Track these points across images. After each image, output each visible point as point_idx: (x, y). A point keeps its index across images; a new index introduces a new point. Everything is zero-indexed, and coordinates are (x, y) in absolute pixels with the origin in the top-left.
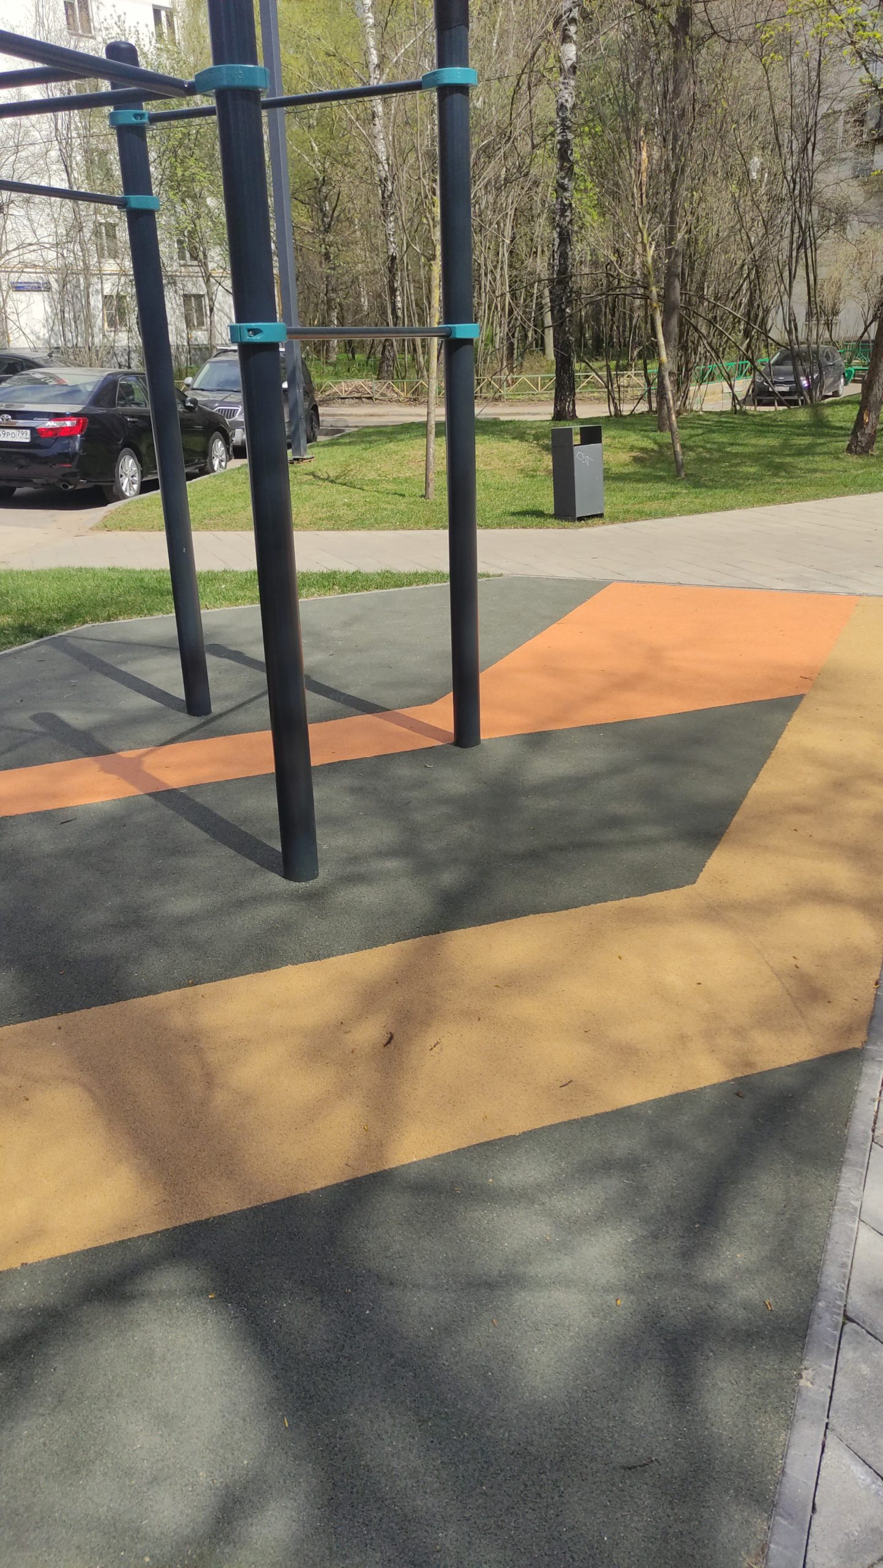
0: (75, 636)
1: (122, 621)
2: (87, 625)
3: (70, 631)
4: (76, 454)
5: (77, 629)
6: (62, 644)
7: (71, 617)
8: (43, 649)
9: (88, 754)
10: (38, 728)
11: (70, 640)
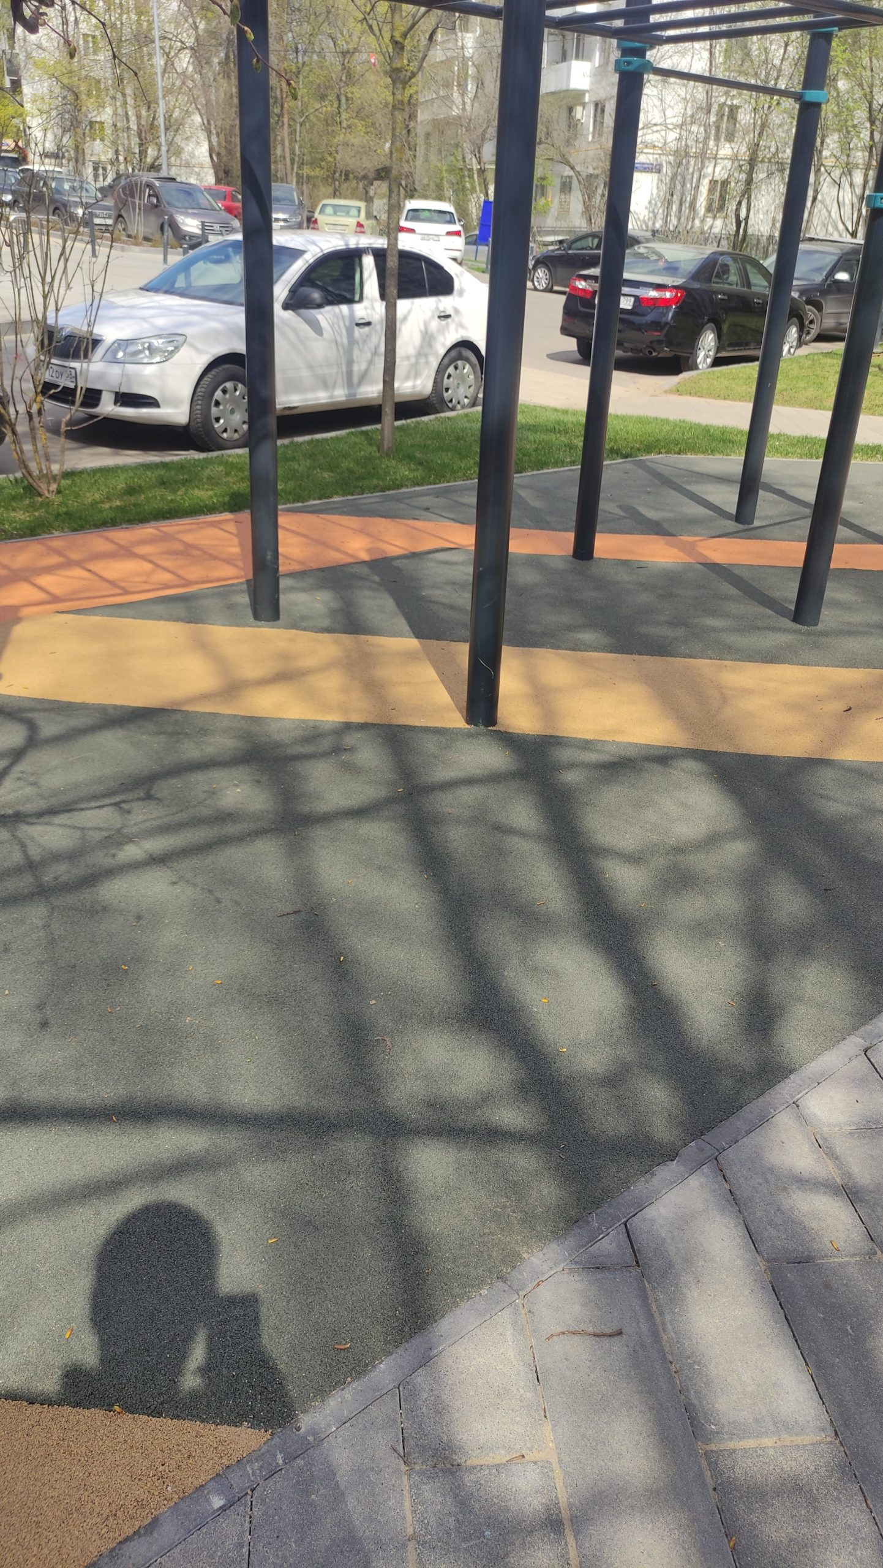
0: (651, 461)
1: (690, 456)
2: (661, 455)
3: (648, 457)
4: (667, 323)
5: (653, 456)
6: (641, 465)
7: (649, 448)
8: (628, 466)
9: (657, 534)
10: (622, 513)
11: (648, 463)
